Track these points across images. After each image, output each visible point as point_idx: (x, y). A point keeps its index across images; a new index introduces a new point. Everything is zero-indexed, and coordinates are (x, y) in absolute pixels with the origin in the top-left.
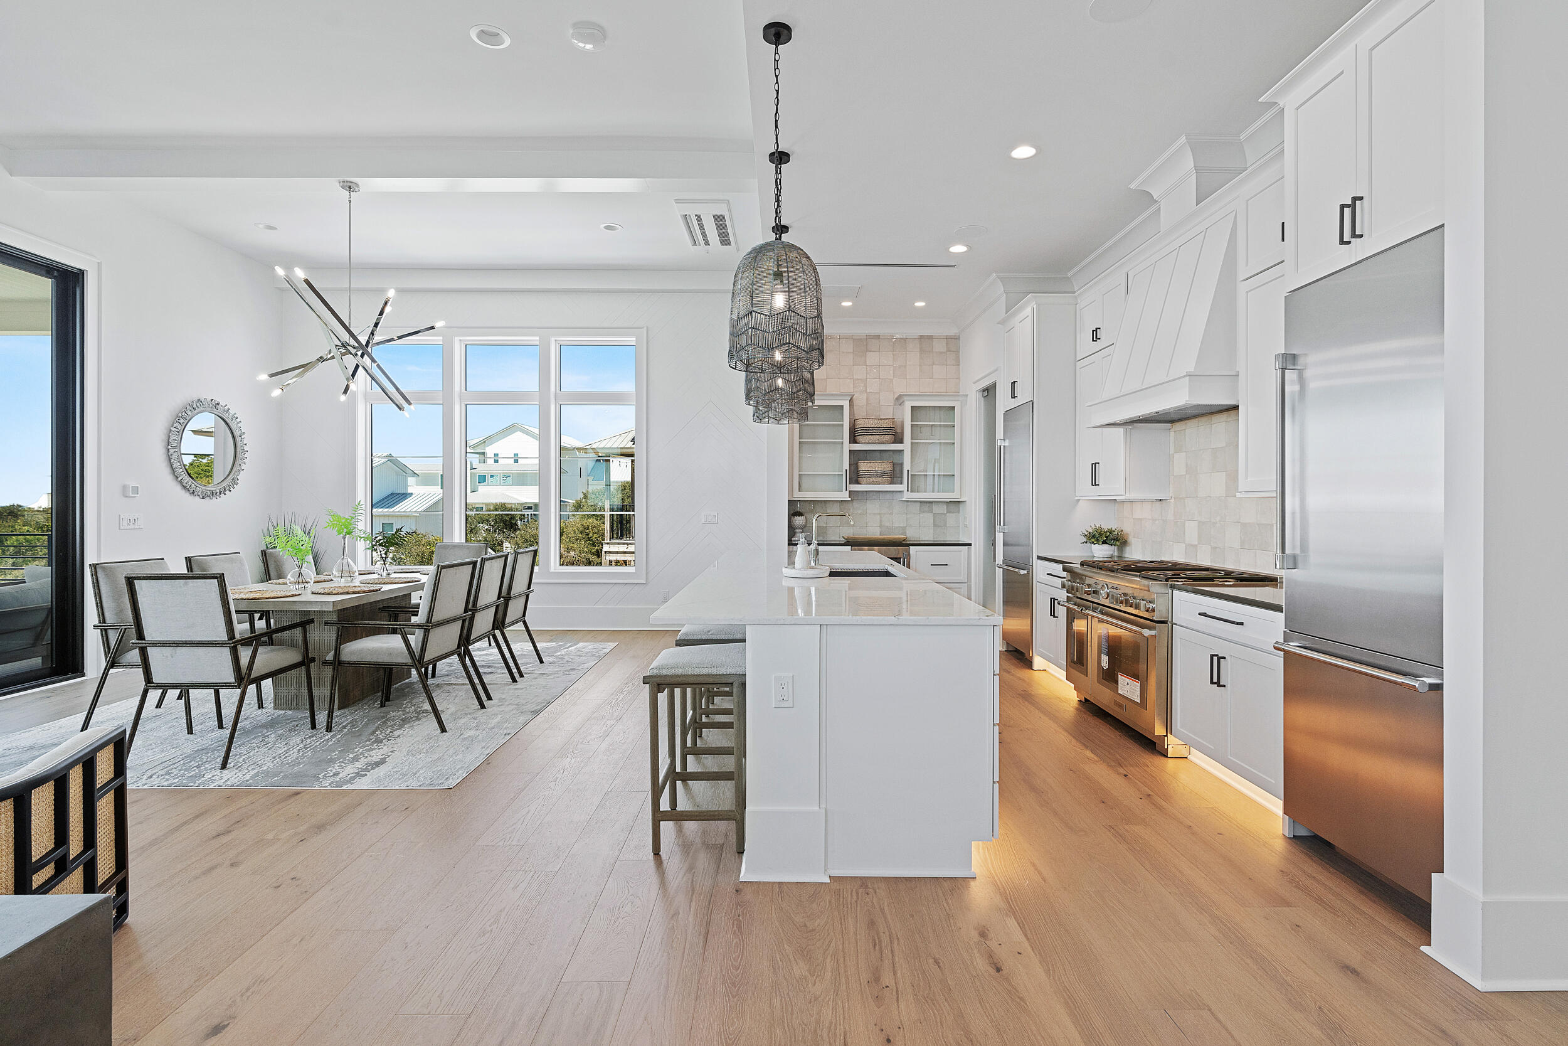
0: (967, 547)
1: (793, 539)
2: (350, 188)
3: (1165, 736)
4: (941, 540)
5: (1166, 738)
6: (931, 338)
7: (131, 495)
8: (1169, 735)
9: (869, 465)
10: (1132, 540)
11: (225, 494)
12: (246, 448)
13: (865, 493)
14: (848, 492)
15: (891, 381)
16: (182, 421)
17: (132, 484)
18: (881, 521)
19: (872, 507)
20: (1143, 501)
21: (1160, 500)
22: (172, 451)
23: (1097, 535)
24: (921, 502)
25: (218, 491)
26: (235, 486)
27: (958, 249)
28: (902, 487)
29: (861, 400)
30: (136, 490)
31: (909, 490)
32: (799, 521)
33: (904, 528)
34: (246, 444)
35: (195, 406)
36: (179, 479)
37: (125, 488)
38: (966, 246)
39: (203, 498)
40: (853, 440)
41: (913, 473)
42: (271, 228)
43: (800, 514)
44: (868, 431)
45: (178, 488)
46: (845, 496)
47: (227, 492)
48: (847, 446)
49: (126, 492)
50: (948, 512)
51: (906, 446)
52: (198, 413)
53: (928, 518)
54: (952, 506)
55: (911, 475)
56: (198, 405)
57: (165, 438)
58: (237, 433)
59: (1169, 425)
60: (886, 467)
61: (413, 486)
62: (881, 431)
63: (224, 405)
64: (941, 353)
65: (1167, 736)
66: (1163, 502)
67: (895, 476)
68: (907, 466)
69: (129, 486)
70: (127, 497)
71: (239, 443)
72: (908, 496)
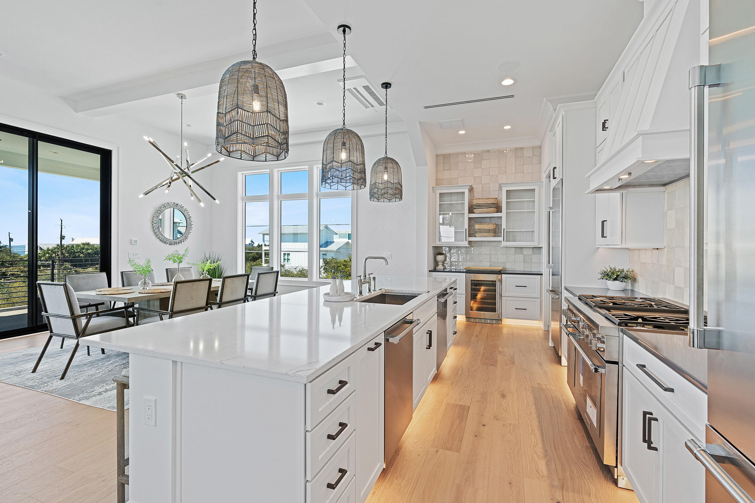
0: (539, 276)
1: (437, 268)
2: (182, 97)
3: (615, 467)
4: (528, 270)
5: (616, 469)
6: (522, 149)
7: (133, 244)
8: (619, 465)
9: (480, 226)
10: (639, 278)
11: (181, 243)
12: (192, 223)
13: (481, 242)
14: (467, 242)
15: (497, 176)
16: (159, 212)
17: (134, 239)
18: (490, 258)
19: (485, 250)
20: (646, 249)
21: (657, 249)
22: (154, 225)
23: (610, 274)
24: (515, 247)
25: (178, 242)
26: (186, 240)
27: (508, 82)
28: (501, 239)
29: (477, 189)
30: (136, 241)
31: (505, 240)
32: (440, 258)
33: (505, 263)
34: (192, 222)
35: (166, 206)
36: (158, 237)
37: (131, 240)
38: (512, 79)
39: (170, 245)
40: (471, 211)
41: (507, 230)
42: (189, 126)
43: (441, 254)
44: (479, 206)
45: (158, 240)
46: (466, 244)
47: (182, 242)
48: (467, 215)
49: (132, 243)
50: (533, 254)
51: (503, 214)
52: (167, 209)
53: (520, 257)
54: (535, 250)
55: (506, 231)
56: (167, 205)
57: (151, 219)
58: (187, 217)
59: (662, 189)
60: (491, 227)
61: (336, 239)
62: (488, 206)
63: (180, 205)
64: (529, 157)
65: (616, 467)
66: (660, 251)
67: (496, 232)
68: (504, 226)
69: (133, 240)
70: (132, 244)
71: (188, 221)
72: (504, 244)
